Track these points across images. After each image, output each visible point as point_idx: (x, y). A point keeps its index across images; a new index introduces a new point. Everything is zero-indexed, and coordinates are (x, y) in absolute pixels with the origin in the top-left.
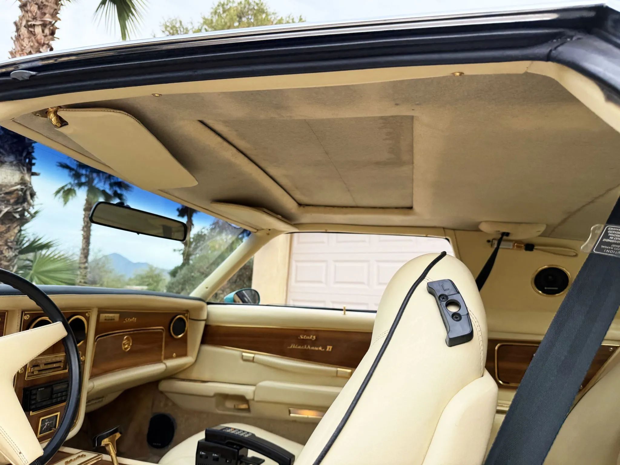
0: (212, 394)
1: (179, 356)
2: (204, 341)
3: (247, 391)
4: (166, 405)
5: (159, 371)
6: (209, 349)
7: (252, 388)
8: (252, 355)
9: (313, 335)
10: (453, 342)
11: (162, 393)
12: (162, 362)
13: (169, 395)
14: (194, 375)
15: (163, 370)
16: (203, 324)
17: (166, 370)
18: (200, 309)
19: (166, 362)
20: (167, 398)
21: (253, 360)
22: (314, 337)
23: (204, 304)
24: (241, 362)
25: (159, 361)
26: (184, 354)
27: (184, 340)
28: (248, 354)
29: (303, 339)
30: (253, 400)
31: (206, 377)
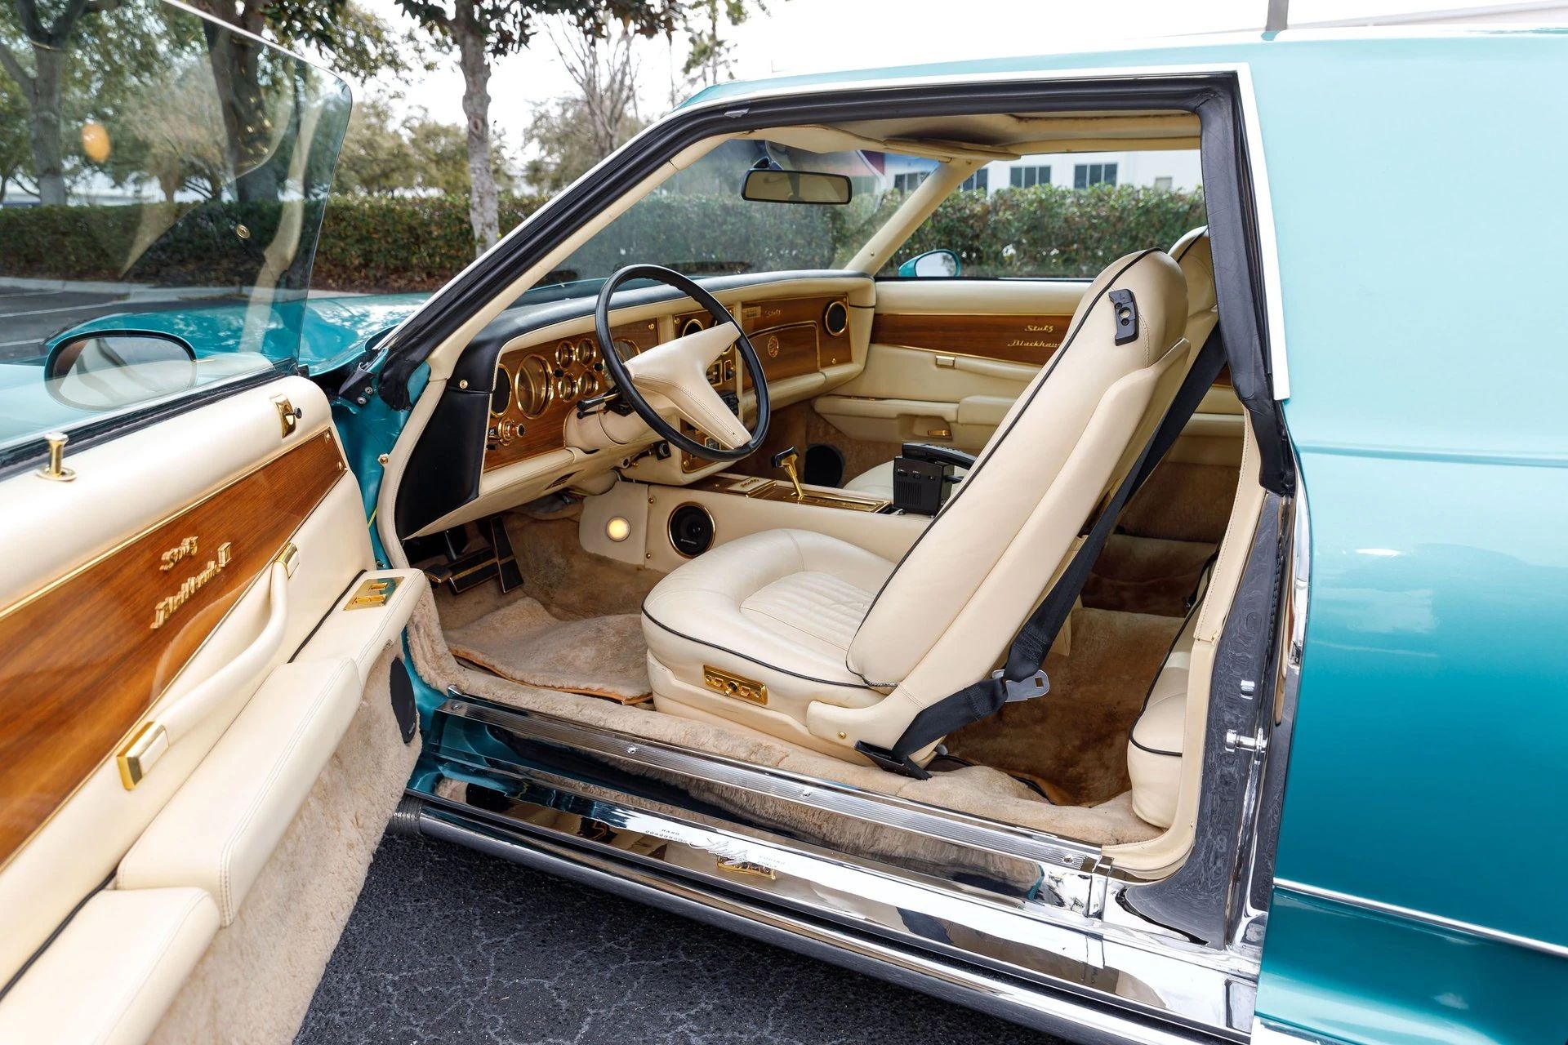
0: (894, 415)
1: (840, 362)
2: (874, 340)
3: (947, 410)
4: (826, 433)
5: (814, 385)
6: (881, 350)
7: (955, 406)
8: (953, 359)
9: (1050, 325)
10: (1119, 342)
11: (819, 415)
12: (818, 371)
13: (828, 418)
14: (864, 390)
15: (820, 383)
16: (871, 312)
17: (825, 382)
18: (864, 289)
19: (824, 370)
20: (828, 423)
21: (953, 367)
22: (1051, 328)
23: (870, 281)
24: (935, 368)
25: (815, 370)
26: (848, 359)
27: (846, 338)
28: (946, 357)
29: (1033, 332)
30: (956, 422)
31: (883, 392)
